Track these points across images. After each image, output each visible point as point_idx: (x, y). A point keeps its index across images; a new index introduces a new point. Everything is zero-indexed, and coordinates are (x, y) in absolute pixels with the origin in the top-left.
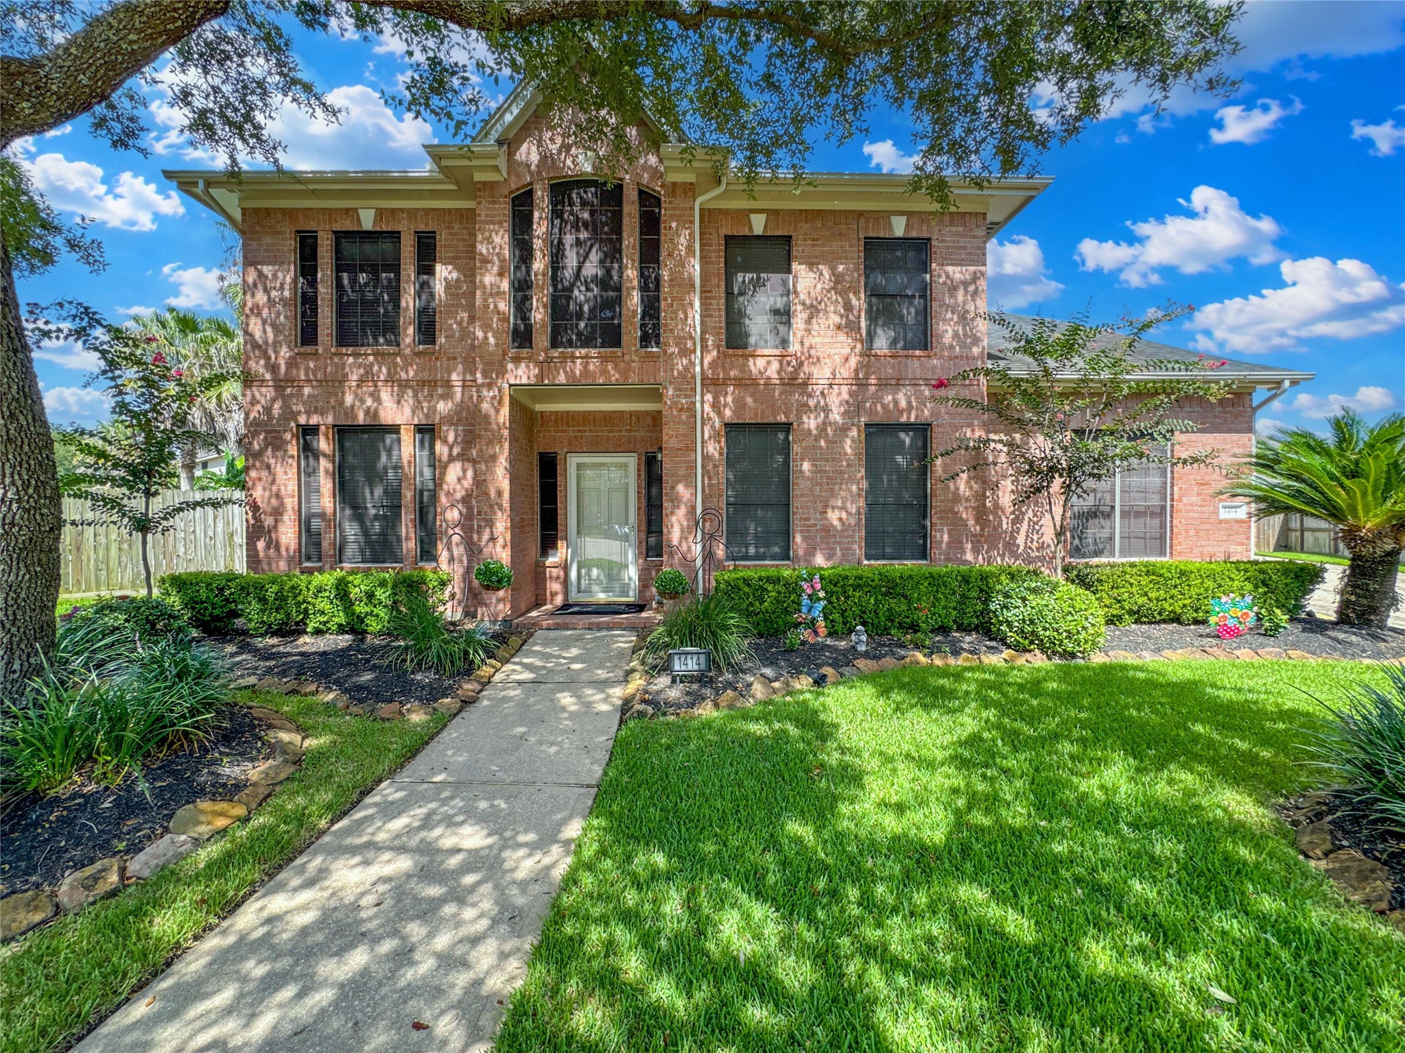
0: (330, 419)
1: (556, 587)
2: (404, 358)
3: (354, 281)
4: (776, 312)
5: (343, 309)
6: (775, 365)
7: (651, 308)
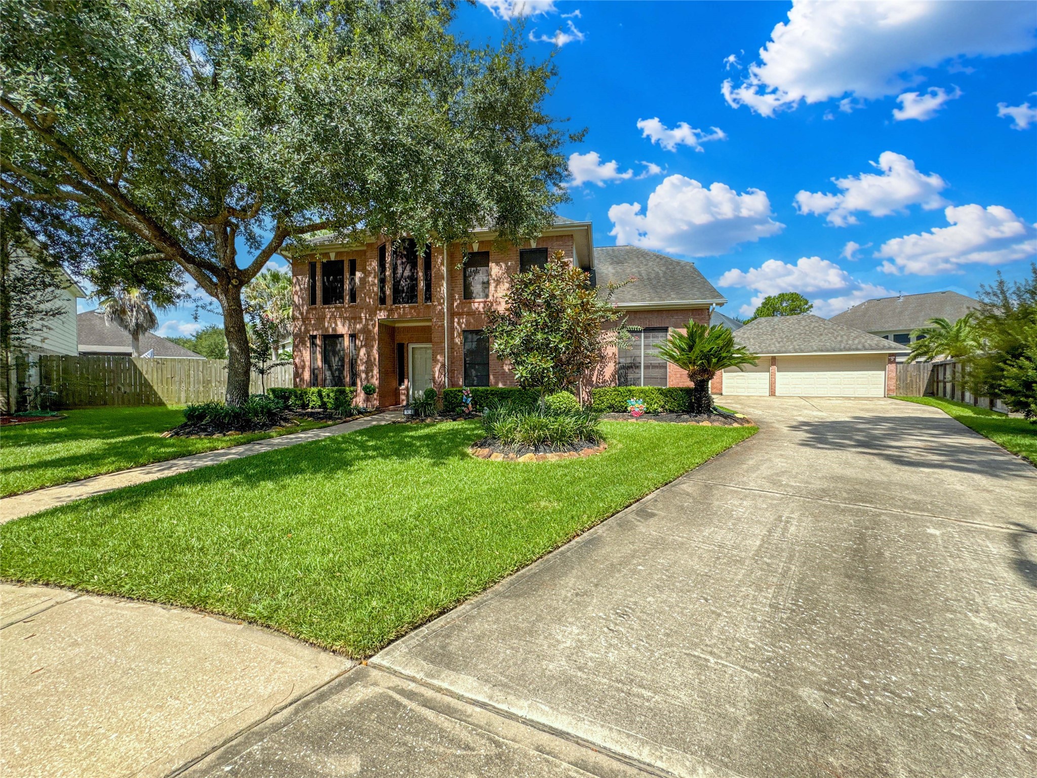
0: (320, 332)
1: (403, 397)
2: (346, 309)
3: (328, 279)
4: (483, 283)
5: (325, 289)
6: (482, 305)
7: (428, 286)
